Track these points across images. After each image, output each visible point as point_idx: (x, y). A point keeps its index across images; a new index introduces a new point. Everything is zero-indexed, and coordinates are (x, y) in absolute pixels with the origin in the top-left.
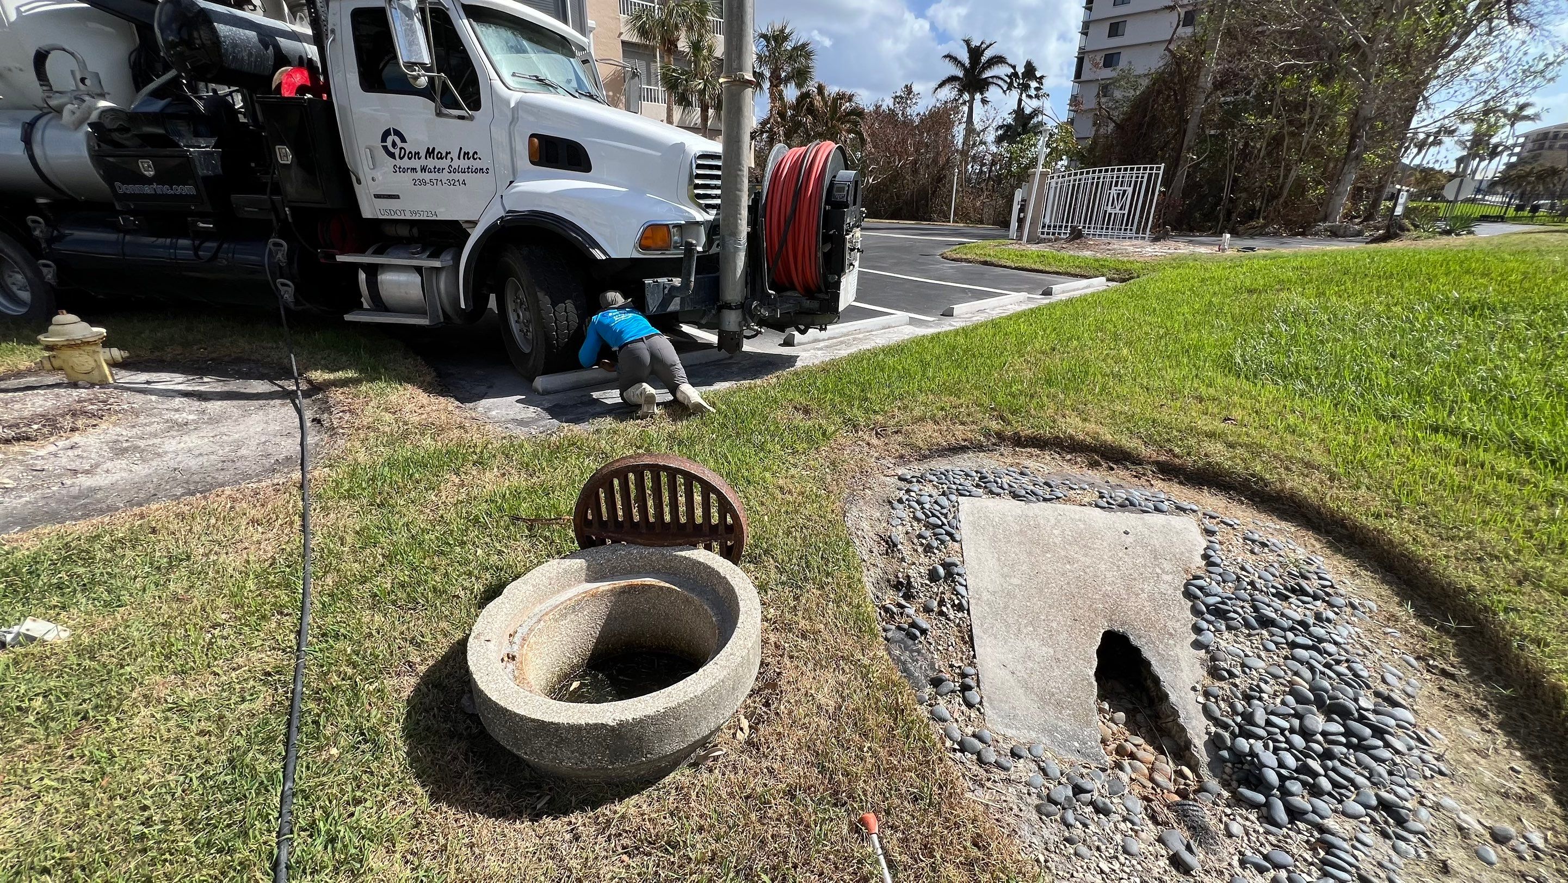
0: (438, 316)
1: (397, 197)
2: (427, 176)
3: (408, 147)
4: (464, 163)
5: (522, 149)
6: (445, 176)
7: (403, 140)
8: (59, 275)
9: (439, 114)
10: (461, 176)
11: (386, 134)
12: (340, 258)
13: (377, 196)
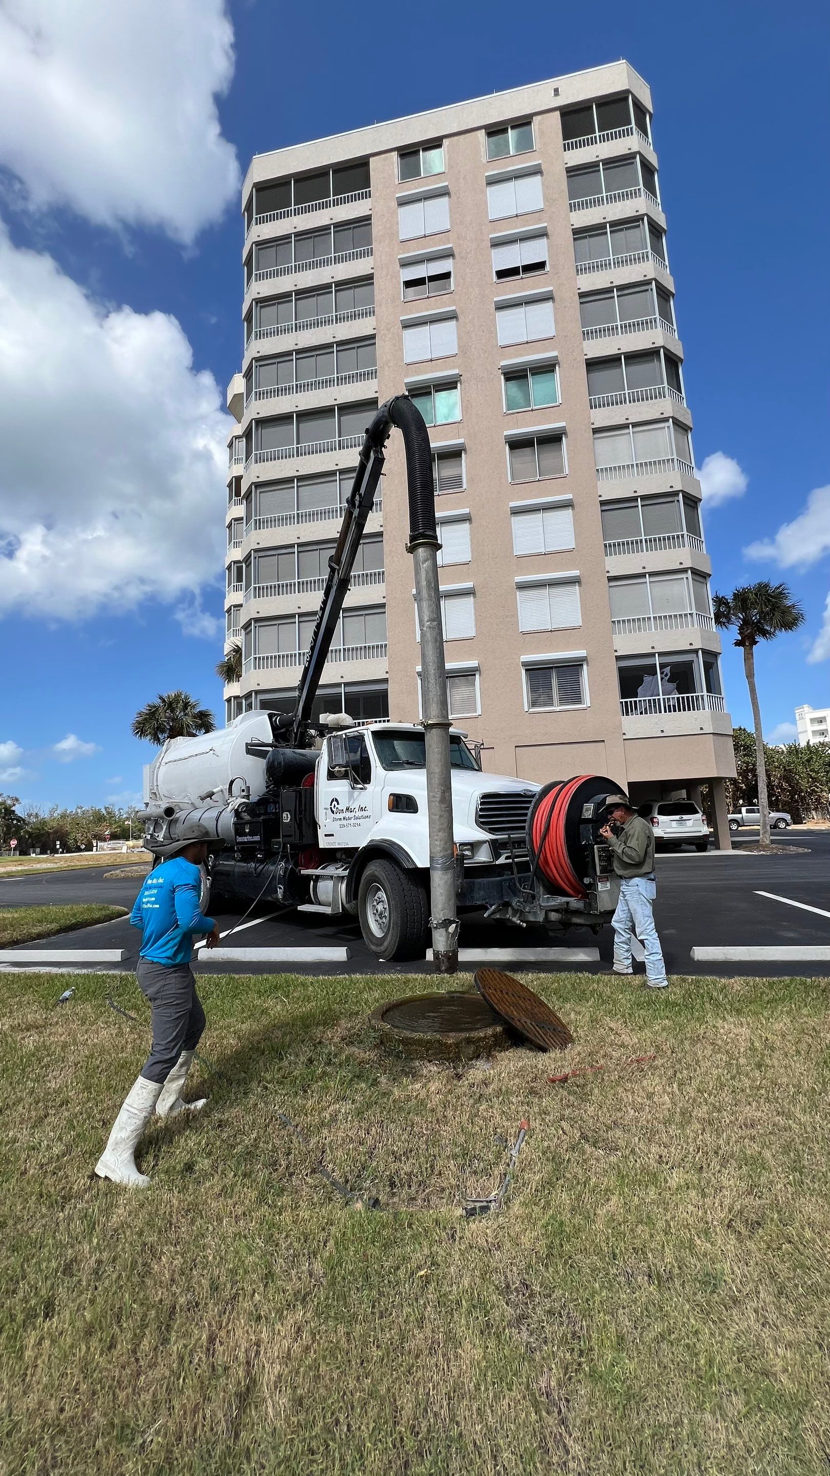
0: (339, 908)
1: (332, 835)
2: (345, 822)
3: (340, 807)
4: (359, 814)
5: (386, 801)
6: (352, 821)
7: (338, 804)
8: (212, 885)
9: (353, 788)
10: (358, 821)
11: (333, 801)
12: (303, 872)
13: (326, 835)
